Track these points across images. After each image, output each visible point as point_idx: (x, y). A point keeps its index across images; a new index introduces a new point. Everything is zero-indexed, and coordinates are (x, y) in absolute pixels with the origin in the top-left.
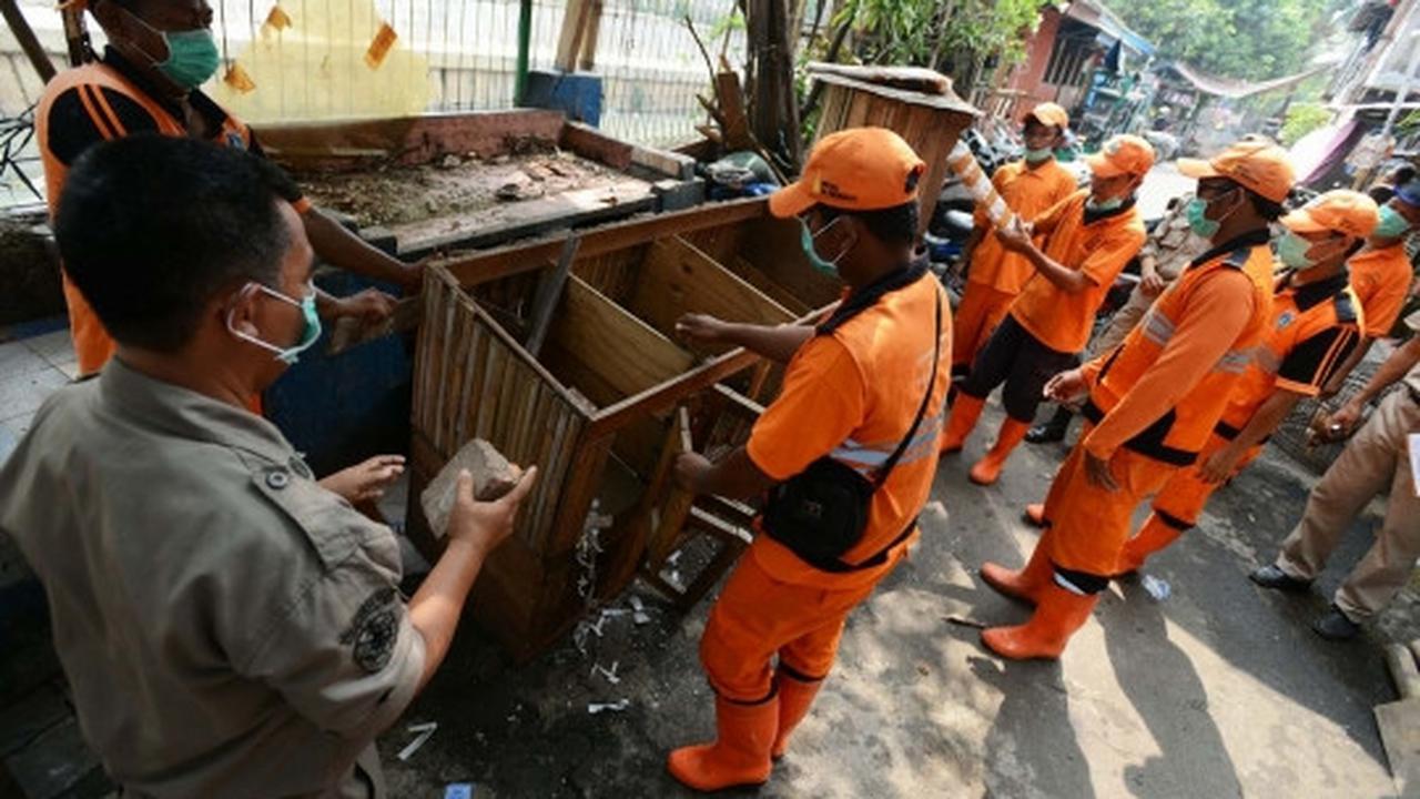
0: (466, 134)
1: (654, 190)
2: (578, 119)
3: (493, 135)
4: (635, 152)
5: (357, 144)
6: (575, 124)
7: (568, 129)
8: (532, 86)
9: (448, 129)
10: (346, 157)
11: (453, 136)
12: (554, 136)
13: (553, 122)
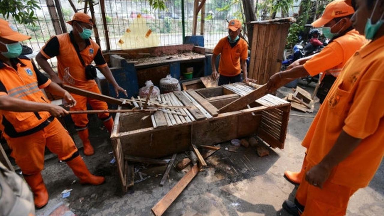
0: (168, 50)
1: (205, 56)
2: (198, 45)
3: (175, 50)
4: (206, 50)
5: (143, 52)
6: (196, 46)
7: (194, 48)
8: (186, 39)
9: (163, 49)
10: (142, 55)
11: (165, 50)
12: (191, 50)
13: (191, 46)
